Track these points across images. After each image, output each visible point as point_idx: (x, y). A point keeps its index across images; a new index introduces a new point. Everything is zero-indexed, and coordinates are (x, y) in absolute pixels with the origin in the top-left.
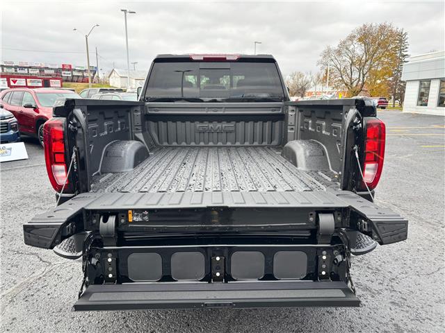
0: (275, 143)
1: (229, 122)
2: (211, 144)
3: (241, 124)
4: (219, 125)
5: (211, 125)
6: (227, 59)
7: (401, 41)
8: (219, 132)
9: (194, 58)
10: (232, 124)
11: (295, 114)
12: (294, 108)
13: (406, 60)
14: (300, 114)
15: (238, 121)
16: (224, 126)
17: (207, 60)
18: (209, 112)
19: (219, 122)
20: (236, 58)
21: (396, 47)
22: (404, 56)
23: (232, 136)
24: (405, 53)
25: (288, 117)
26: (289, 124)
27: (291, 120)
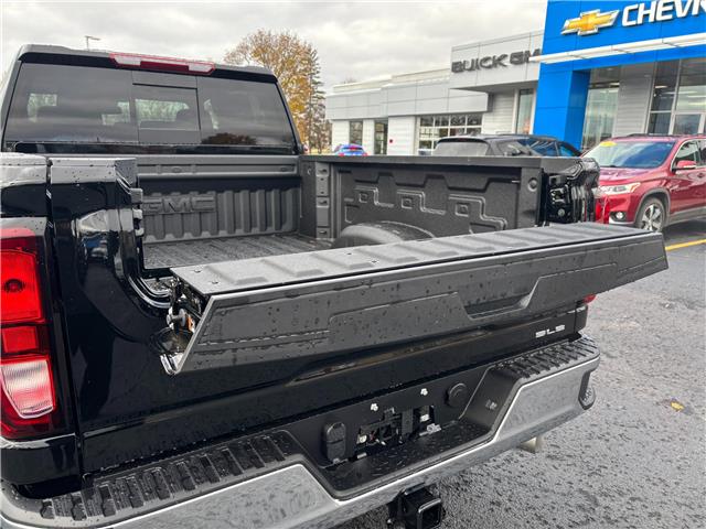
0: (287, 227)
1: (202, 191)
2: (170, 237)
3: (226, 196)
4: (185, 199)
5: (168, 200)
6: (190, 69)
7: (310, 61)
8: (185, 213)
9: (119, 60)
10: (210, 196)
11: (329, 178)
12: (326, 167)
13: (320, 89)
14: (339, 176)
15: (220, 190)
16: (194, 199)
17: (148, 67)
18: (164, 174)
19: (184, 192)
20: (207, 69)
21: (305, 70)
22: (316, 83)
23: (209, 219)
24: (317, 80)
25: (314, 183)
26: (318, 193)
27: (321, 187)
